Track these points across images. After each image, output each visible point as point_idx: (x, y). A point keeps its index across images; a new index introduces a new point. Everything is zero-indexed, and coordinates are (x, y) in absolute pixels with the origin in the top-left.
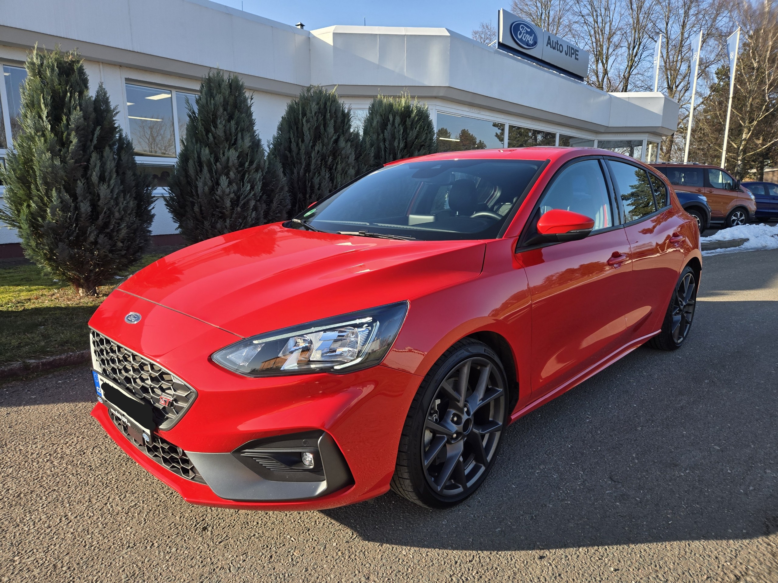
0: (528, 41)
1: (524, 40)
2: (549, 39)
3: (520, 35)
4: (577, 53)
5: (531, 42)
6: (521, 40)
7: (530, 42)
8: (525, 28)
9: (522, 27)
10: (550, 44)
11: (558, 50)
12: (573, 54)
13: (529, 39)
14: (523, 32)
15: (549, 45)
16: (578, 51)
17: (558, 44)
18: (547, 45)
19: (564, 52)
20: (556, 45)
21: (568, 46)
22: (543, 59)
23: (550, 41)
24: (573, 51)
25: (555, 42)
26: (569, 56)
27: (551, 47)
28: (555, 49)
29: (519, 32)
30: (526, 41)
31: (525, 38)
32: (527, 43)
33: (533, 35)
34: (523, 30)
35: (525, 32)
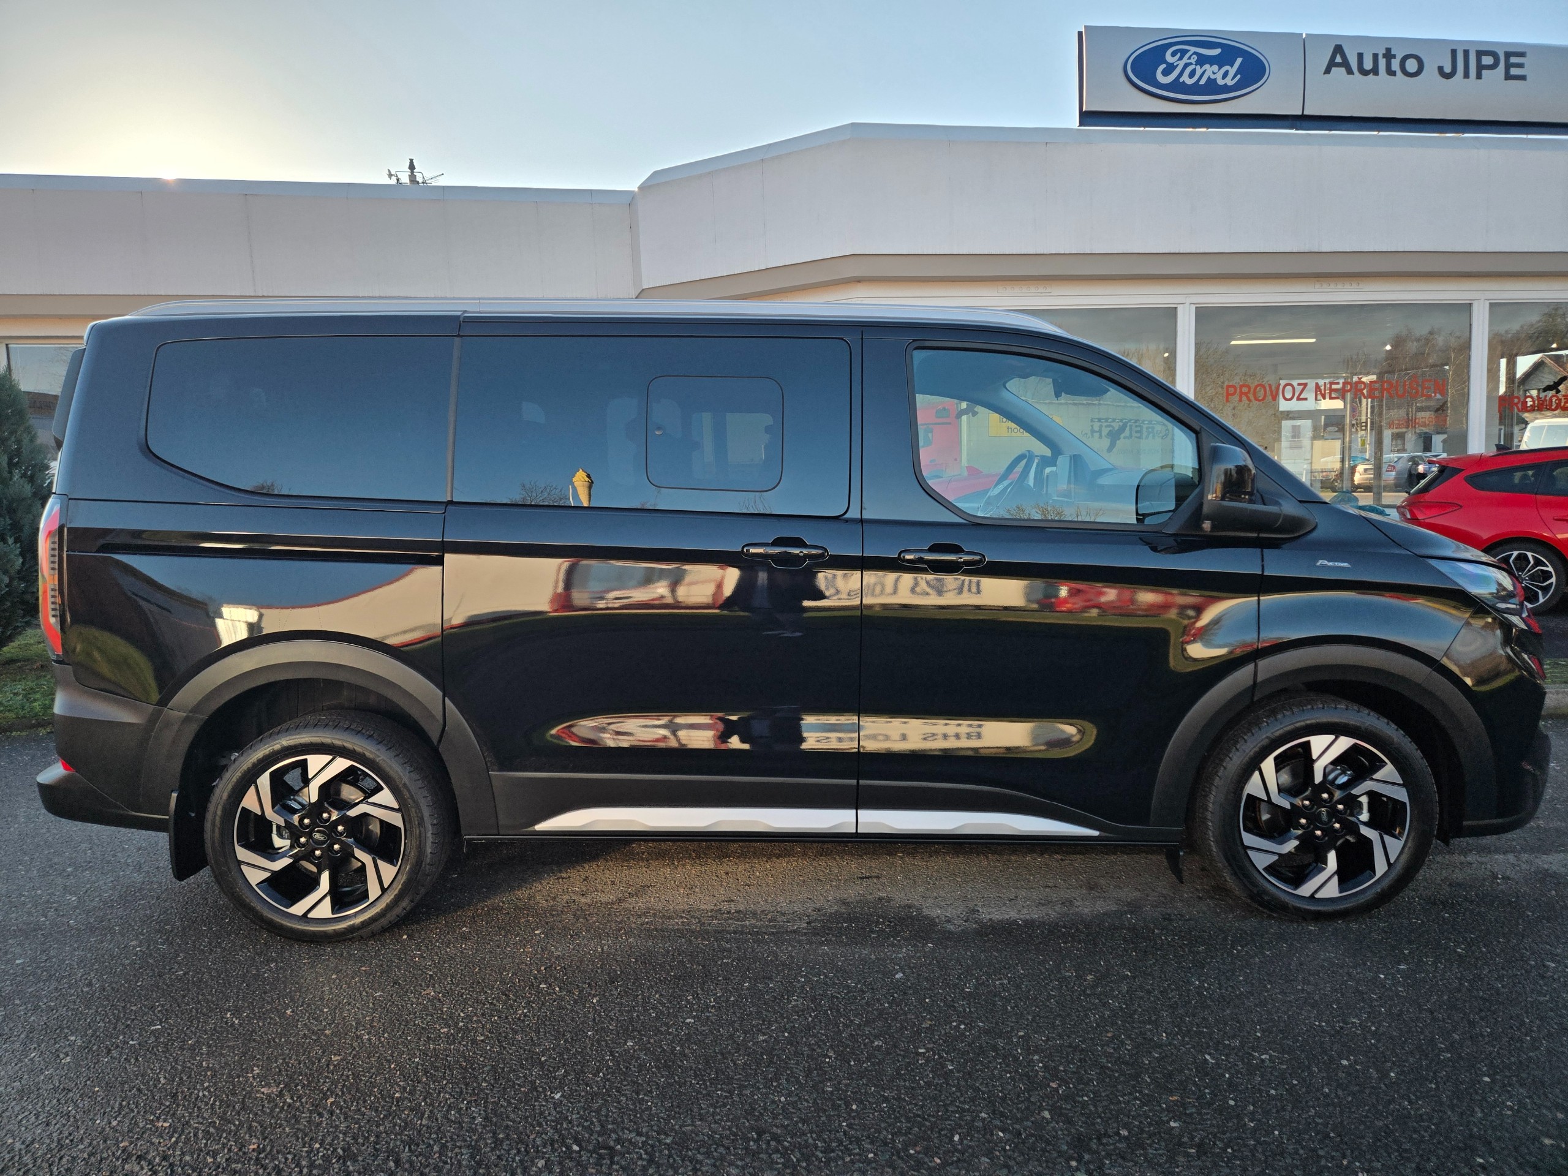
0: (1211, 82)
1: (1190, 82)
2: (1339, 49)
3: (1166, 73)
4: (1513, 60)
5: (1229, 82)
6: (1176, 86)
7: (1220, 82)
8: (1193, 49)
9: (1173, 54)
10: (1345, 64)
12: (1494, 66)
13: (1219, 76)
14: (1182, 63)
15: (1338, 72)
16: (1522, 55)
17: (1389, 55)
18: (1328, 71)
19: (1430, 69)
20: (1382, 63)
21: (1454, 52)
22: (1306, 113)
23: (1344, 56)
24: (1487, 60)
25: (1375, 57)
26: (1466, 75)
27: (1350, 71)
28: (1377, 75)
29: (1163, 66)
30: (1203, 82)
31: (1192, 74)
32: (1211, 87)
33: (1239, 61)
34: (1181, 59)
35: (1194, 59)
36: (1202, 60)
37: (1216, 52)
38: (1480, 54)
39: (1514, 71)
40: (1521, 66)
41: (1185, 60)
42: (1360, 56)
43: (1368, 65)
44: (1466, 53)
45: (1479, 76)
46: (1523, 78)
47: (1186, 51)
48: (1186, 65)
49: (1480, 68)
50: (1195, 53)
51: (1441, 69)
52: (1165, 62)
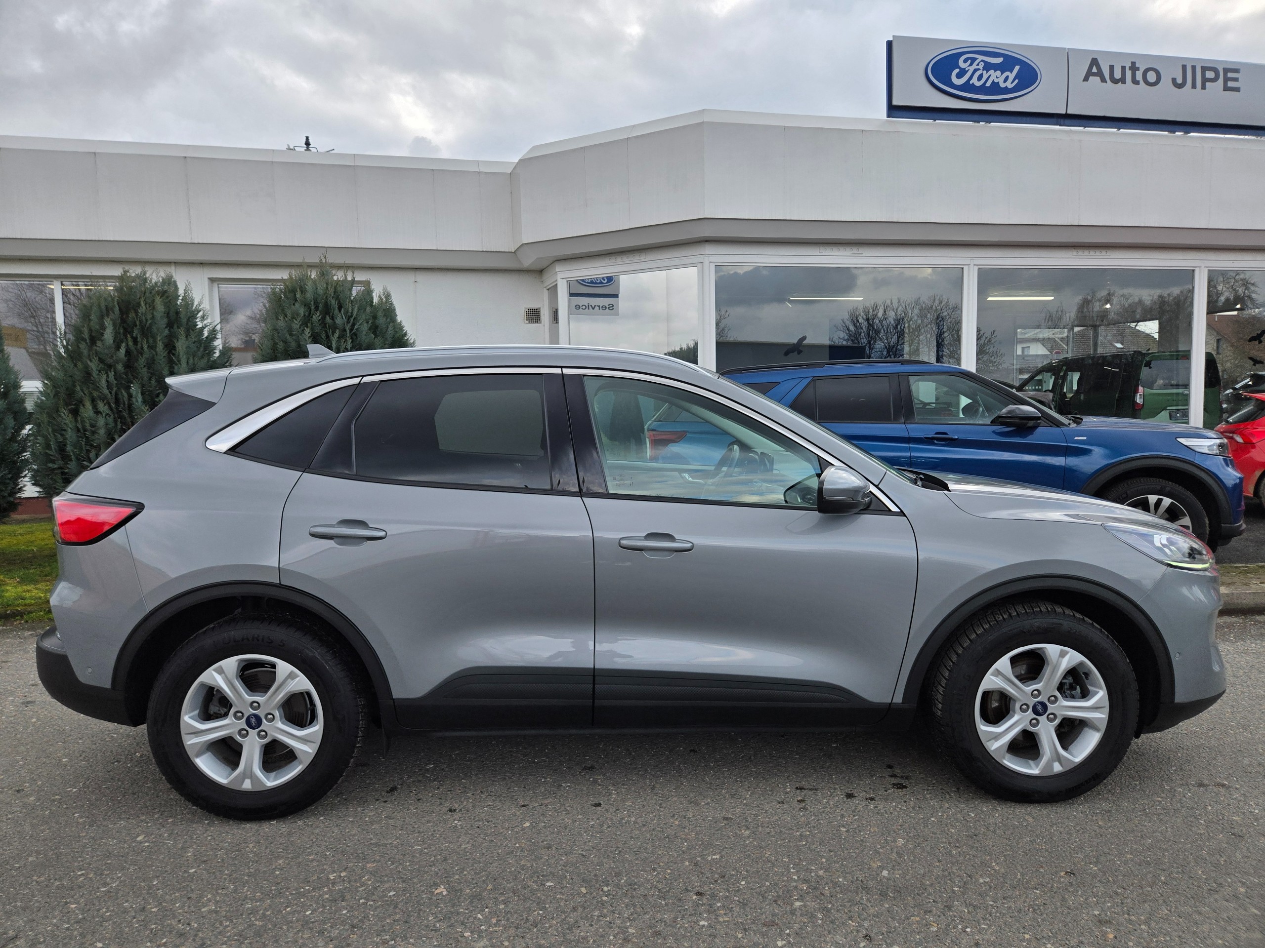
0: (995, 85)
1: (979, 84)
2: (1094, 62)
3: (959, 76)
4: (1230, 75)
5: (1010, 86)
6: (967, 87)
7: (1002, 85)
8: (980, 58)
9: (965, 61)
10: (1100, 74)
11: (1135, 82)
12: (1215, 80)
13: (1001, 80)
14: (972, 69)
15: (1094, 80)
17: (1134, 68)
18: (1086, 79)
19: (1166, 81)
20: (1129, 74)
21: (1184, 67)
22: (1069, 112)
23: (1099, 68)
24: (1210, 75)
25: (1123, 68)
26: (1194, 86)
27: (1103, 80)
28: (1124, 82)
29: (957, 70)
30: (988, 84)
31: (980, 78)
32: (995, 88)
33: (1017, 68)
34: (971, 65)
35: (982, 65)
36: (988, 67)
37: (999, 60)
38: (1204, 69)
39: (1230, 84)
40: (1236, 80)
41: (974, 66)
42: (1112, 68)
43: (1118, 75)
44: (1194, 68)
45: (1204, 87)
46: (1237, 90)
47: (974, 59)
48: (976, 70)
49: (1205, 80)
50: (982, 61)
51: (1174, 80)
52: (959, 67)
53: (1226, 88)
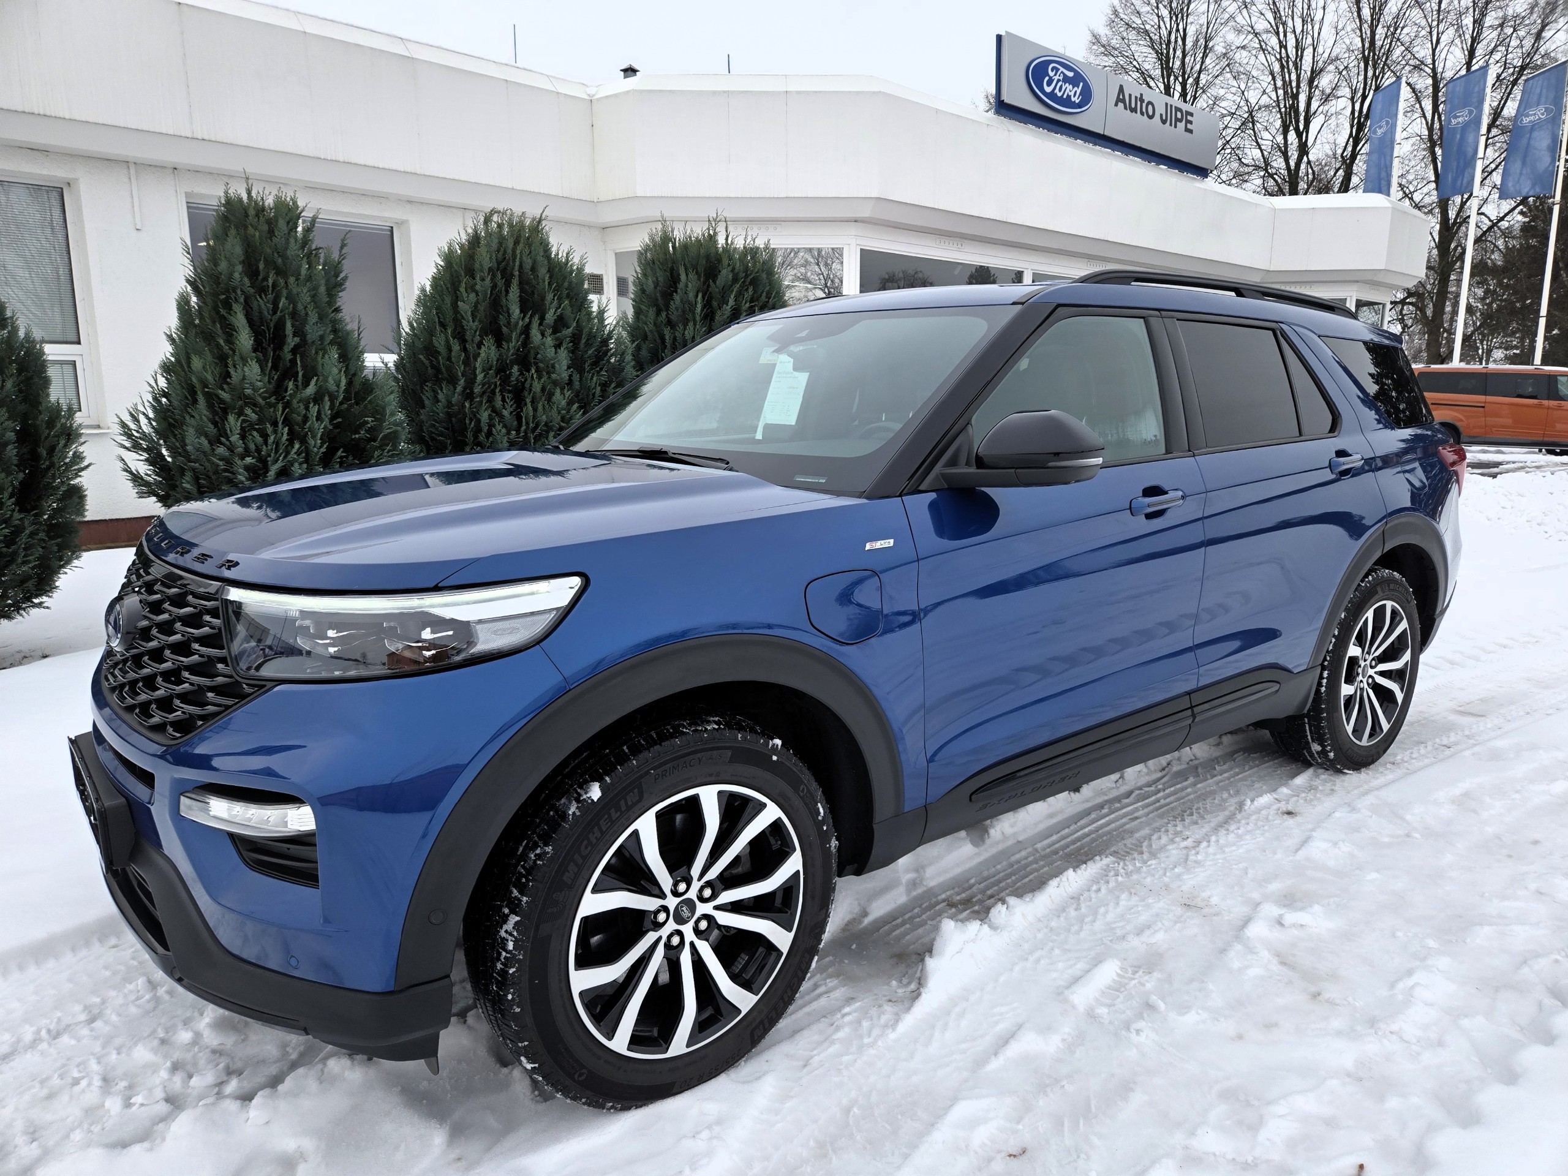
0: (1069, 96)
1: (1059, 94)
3: (1049, 84)
4: (1189, 118)
5: (1076, 99)
6: (1052, 96)
7: (1073, 99)
8: (1062, 69)
9: (1052, 71)
10: (1124, 101)
11: (1142, 113)
12: (1181, 121)
13: (1072, 94)
15: (1121, 105)
17: (1142, 101)
18: (1116, 105)
19: (1157, 116)
20: (1139, 103)
21: (1167, 104)
22: (1107, 133)
23: (1124, 96)
24: (1179, 115)
25: (1136, 97)
26: (1171, 125)
27: (1125, 108)
28: (1136, 112)
29: (1047, 78)
30: (1065, 96)
31: (1060, 90)
32: (1067, 102)
33: (1081, 84)
34: (1055, 75)
35: (1061, 78)
36: (1066, 79)
37: (1070, 74)
38: (1178, 109)
39: (1189, 126)
40: (1191, 123)
41: (1056, 78)
42: (1130, 95)
43: (1133, 106)
44: (1171, 106)
45: (1176, 127)
46: (1191, 131)
47: (1058, 70)
48: (1059, 81)
49: (1177, 120)
50: (1062, 72)
51: (1161, 115)
52: (1048, 75)
53: (1188, 130)
